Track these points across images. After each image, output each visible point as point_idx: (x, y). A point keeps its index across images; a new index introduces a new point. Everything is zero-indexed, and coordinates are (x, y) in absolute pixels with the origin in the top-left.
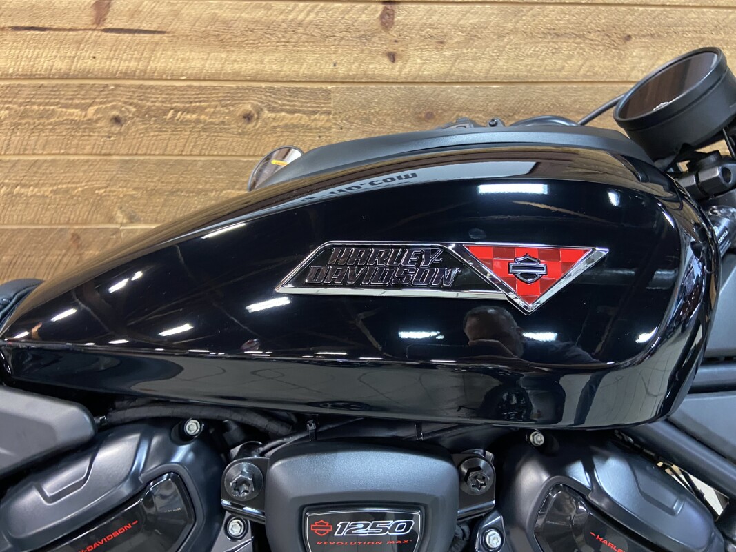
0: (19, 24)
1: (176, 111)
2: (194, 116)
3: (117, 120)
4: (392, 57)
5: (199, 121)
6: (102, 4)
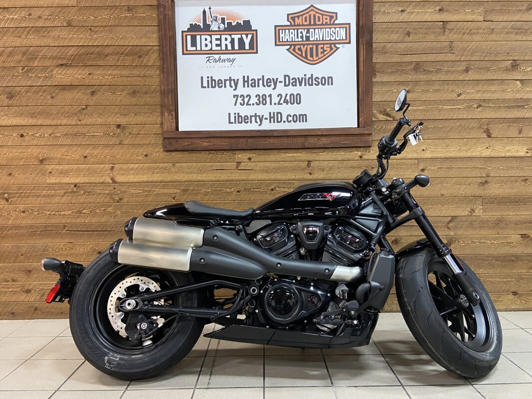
1: (254, 189)
3: (238, 191)
4: (310, 174)
5: (259, 191)
6: (239, 163)
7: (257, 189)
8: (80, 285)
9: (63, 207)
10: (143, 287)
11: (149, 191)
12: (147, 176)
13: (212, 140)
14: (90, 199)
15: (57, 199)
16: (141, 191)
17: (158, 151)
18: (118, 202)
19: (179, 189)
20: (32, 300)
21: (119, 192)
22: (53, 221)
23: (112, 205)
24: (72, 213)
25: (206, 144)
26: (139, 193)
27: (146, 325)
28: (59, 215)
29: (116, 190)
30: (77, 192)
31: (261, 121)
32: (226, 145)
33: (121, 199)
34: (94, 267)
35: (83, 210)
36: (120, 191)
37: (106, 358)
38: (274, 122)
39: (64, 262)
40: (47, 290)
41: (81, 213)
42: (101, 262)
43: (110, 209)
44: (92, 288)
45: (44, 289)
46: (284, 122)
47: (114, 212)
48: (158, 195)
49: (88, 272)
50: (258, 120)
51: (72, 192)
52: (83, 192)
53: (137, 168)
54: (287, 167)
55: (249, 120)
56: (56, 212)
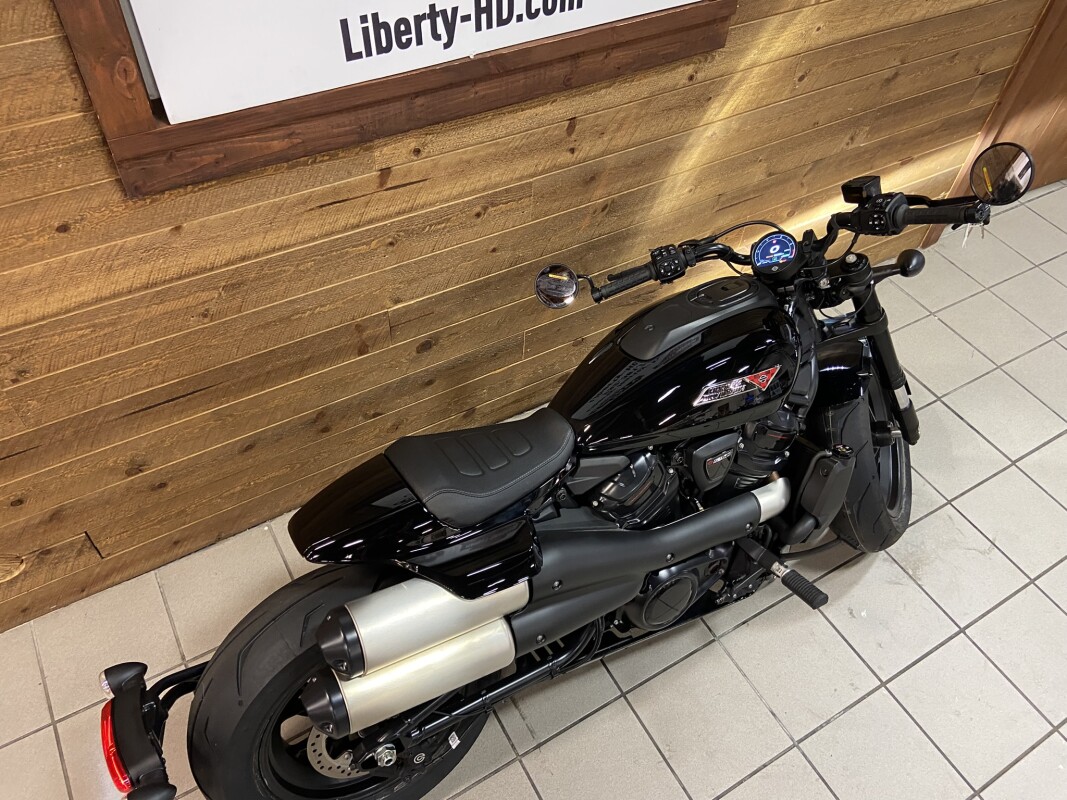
0: (324, 203)
1: (431, 226)
2: (443, 225)
3: (391, 244)
4: (572, 151)
5: (445, 227)
6: (385, 173)
7: (439, 223)
11: (115, 323)
12: (91, 287)
13: (298, 128)
16: (87, 331)
17: (106, 204)
19: (214, 288)
21: (9, 357)
25: (277, 145)
26: (82, 336)
31: (450, 29)
32: (346, 134)
33: (23, 372)
38: (489, 26)
46: (520, 18)
50: (441, 29)
53: (43, 275)
54: (516, 148)
55: (413, 35)
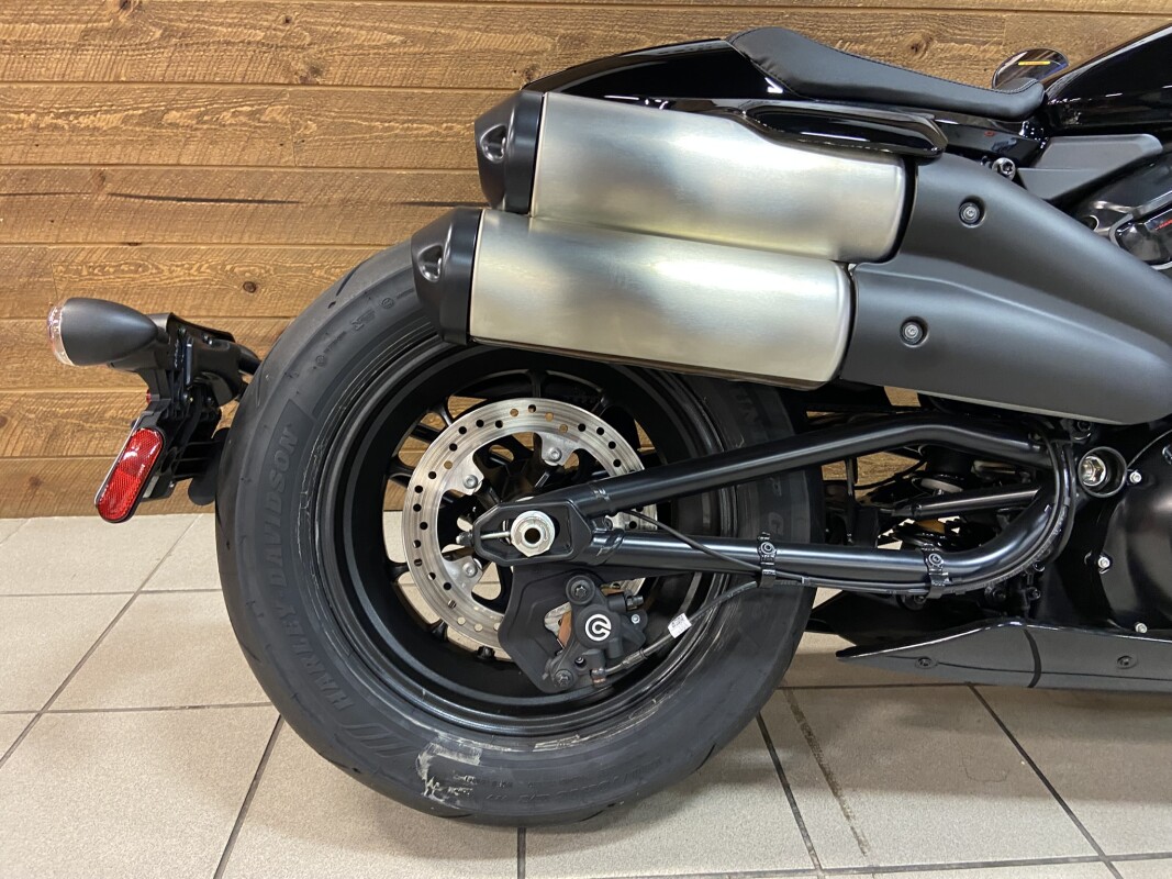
8: (259, 433)
9: (86, 98)
10: (558, 451)
11: (429, 40)
14: (193, 65)
15: (55, 63)
16: (398, 39)
18: (304, 82)
19: (550, 34)
20: (17, 454)
22: (53, 155)
23: (281, 94)
24: (125, 121)
26: (390, 45)
27: (609, 626)
28: (73, 129)
29: (294, 28)
30: (135, 31)
33: (316, 71)
34: (319, 350)
35: (168, 111)
36: (311, 32)
37: (424, 758)
39: (162, 323)
40: (66, 416)
41: (160, 126)
42: (345, 326)
43: (274, 113)
44: (316, 446)
45: (55, 415)
47: (295, 126)
48: (465, 57)
49: (288, 375)
51: (114, 31)
52: (159, 33)
56: (58, 116)
